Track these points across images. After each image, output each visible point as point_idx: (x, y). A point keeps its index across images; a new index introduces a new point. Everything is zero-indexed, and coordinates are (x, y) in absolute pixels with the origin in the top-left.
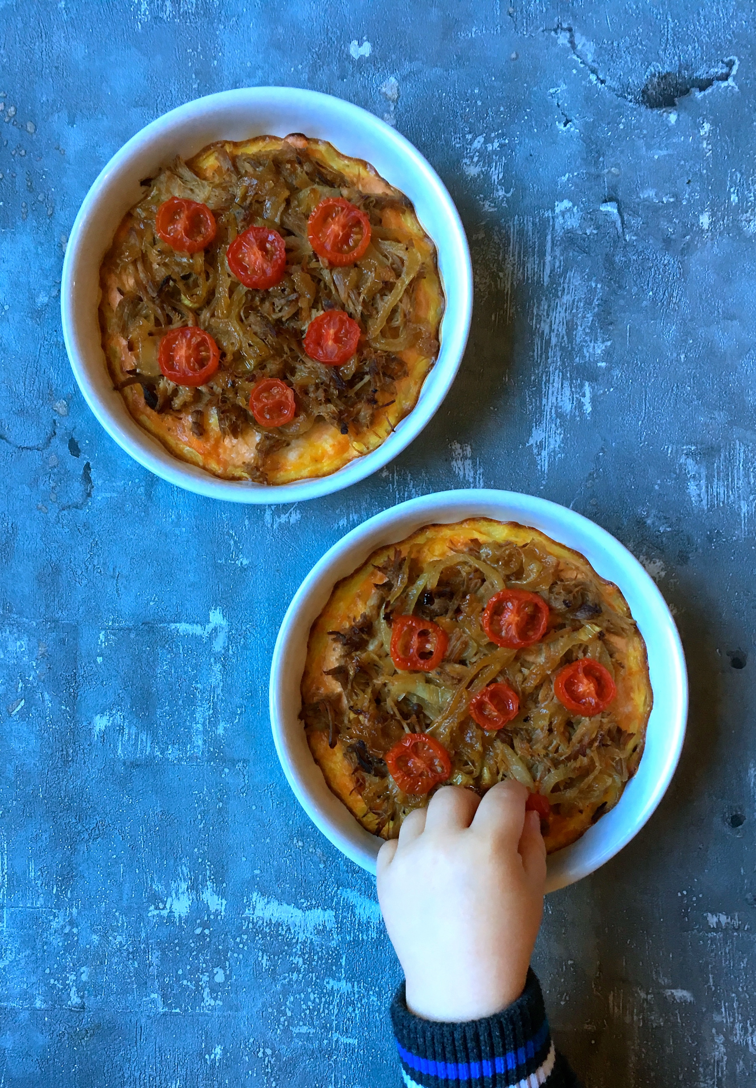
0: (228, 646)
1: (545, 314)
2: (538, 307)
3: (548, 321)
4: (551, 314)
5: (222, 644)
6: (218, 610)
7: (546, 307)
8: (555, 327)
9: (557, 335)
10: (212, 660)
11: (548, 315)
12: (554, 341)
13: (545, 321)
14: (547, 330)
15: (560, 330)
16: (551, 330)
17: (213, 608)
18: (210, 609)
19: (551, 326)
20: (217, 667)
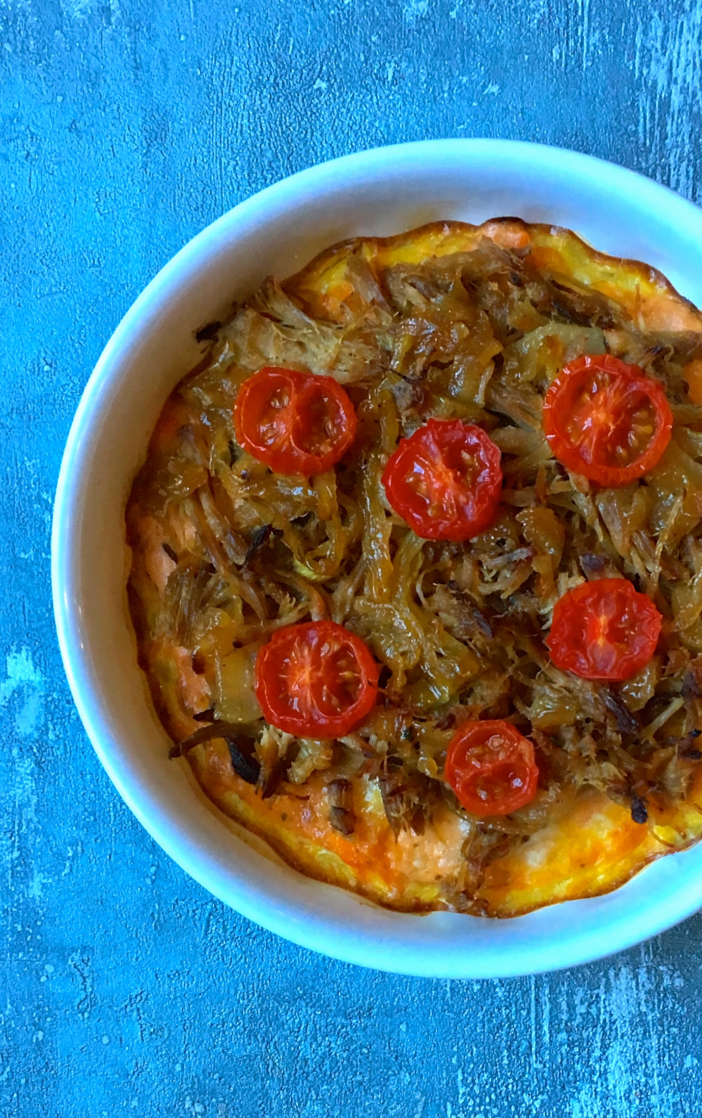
0: (46, 725)
1: (658, 46)
2: (645, 33)
3: (665, 60)
4: (670, 45)
5: (33, 721)
6: (24, 653)
7: (660, 33)
8: (678, 73)
9: (684, 90)
10: (15, 751)
11: (664, 47)
12: (676, 100)
13: (658, 61)
14: (662, 81)
15: (689, 79)
16: (671, 80)
17: (13, 648)
18: (8, 650)
19: (670, 70)
20: (26, 766)
